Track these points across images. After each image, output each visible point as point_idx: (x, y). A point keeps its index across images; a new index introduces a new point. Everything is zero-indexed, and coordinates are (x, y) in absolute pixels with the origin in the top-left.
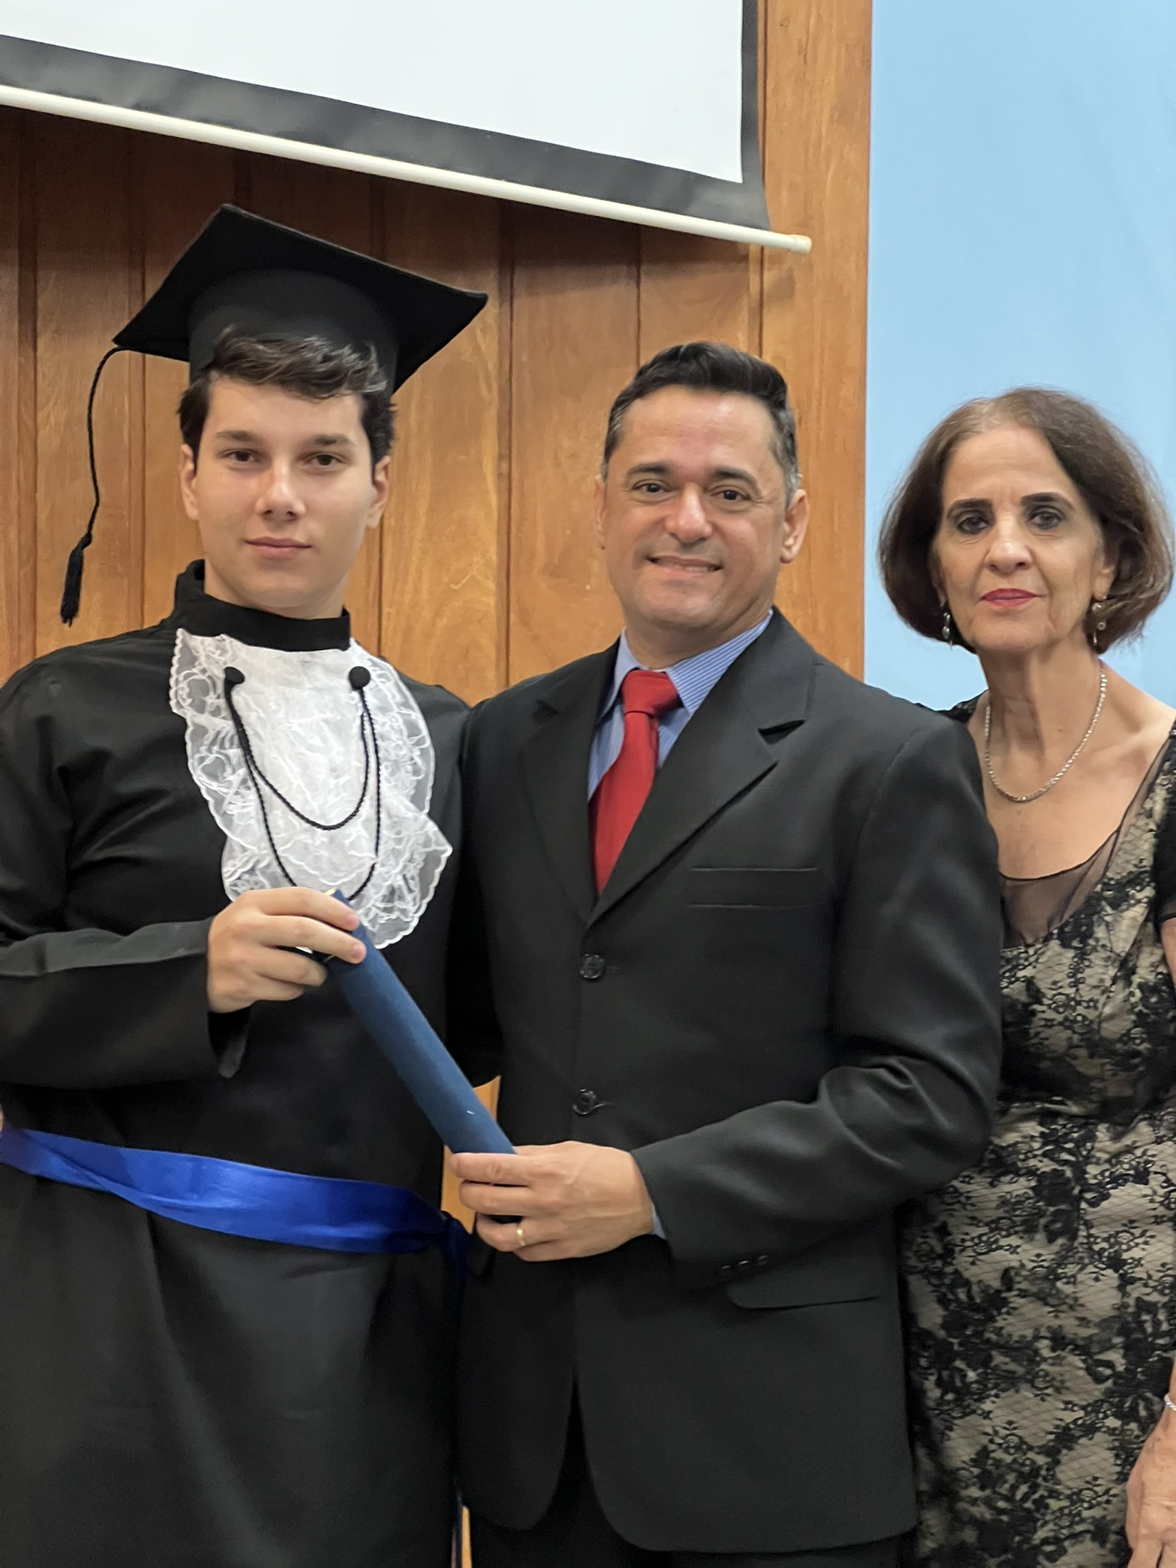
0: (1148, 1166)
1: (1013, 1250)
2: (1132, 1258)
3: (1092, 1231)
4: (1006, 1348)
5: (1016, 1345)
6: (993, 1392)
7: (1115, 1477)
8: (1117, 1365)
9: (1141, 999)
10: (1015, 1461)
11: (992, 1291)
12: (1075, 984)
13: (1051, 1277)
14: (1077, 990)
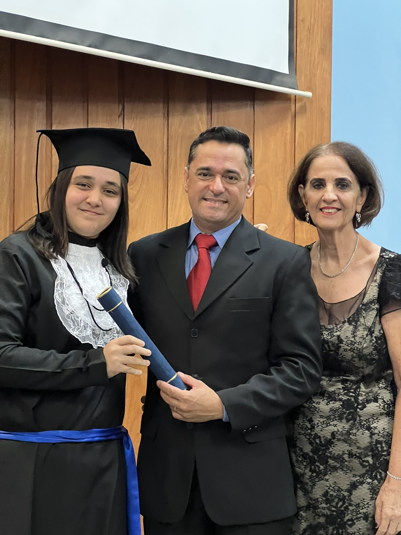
0: (378, 396)
1: (335, 426)
2: (374, 427)
3: (361, 418)
4: (334, 458)
5: (337, 457)
6: (329, 473)
7: (370, 498)
8: (370, 461)
9: (376, 342)
10: (337, 495)
11: (328, 439)
12: (354, 337)
13: (348, 434)
14: (355, 339)
